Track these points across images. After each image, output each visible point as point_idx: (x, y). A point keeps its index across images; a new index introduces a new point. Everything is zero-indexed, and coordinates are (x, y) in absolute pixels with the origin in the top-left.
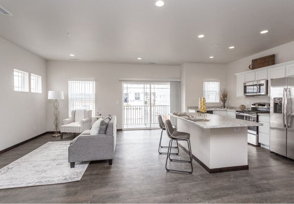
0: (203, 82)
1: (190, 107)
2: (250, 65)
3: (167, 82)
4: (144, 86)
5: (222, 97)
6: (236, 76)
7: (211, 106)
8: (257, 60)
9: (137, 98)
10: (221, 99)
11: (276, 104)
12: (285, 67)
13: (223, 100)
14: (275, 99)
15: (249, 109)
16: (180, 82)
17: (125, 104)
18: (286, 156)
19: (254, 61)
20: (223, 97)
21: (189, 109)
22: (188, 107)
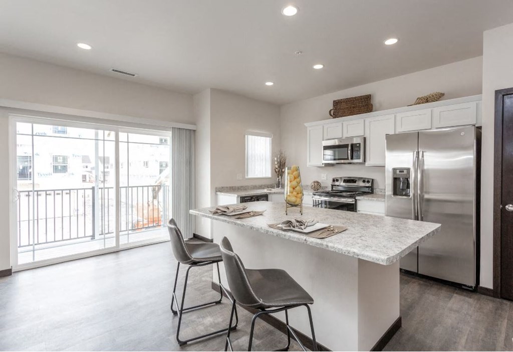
0: (245, 136)
1: (219, 188)
2: (331, 111)
3: (165, 128)
4: (97, 134)
5: (277, 166)
6: (306, 127)
7: (258, 183)
8: (341, 103)
9: (59, 168)
10: (276, 171)
11: (396, 180)
12: (395, 116)
13: (279, 172)
14: (394, 170)
15: (326, 187)
16: (194, 131)
17: (22, 185)
18: (416, 272)
19: (336, 103)
20: (279, 167)
21: (218, 193)
22: (216, 188)
